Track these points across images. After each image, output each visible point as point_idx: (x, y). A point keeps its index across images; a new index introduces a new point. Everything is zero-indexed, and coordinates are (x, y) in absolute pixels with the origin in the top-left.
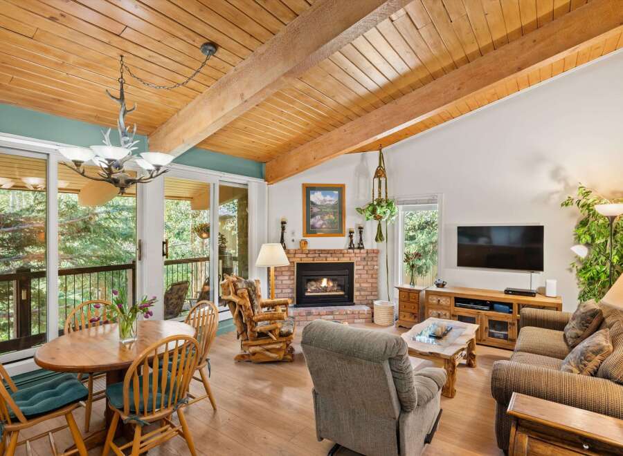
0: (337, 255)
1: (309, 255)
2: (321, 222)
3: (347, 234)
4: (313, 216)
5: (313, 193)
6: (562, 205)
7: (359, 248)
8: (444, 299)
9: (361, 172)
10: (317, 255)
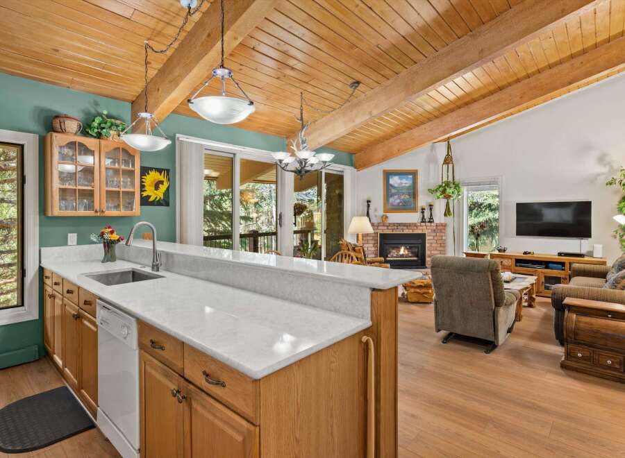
0: (412, 228)
1: (390, 228)
2: (398, 201)
3: (420, 211)
4: (392, 196)
5: (392, 178)
6: (607, 184)
7: (429, 222)
8: (506, 260)
9: (432, 159)
10: (395, 227)
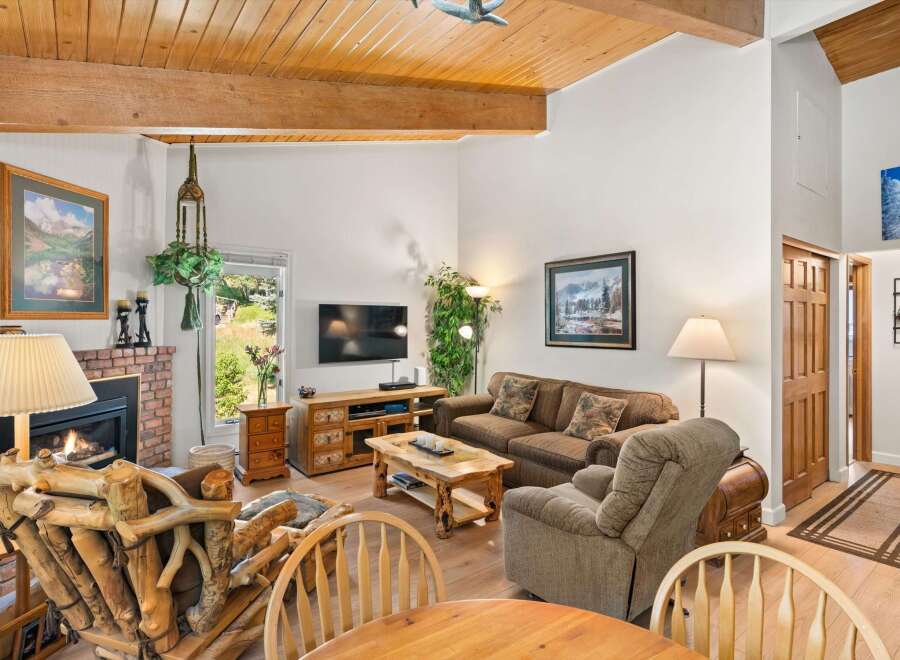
0: (101, 364)
2: (53, 281)
3: (113, 313)
5: (33, 200)
7: (141, 344)
8: (336, 412)
9: (140, 180)
